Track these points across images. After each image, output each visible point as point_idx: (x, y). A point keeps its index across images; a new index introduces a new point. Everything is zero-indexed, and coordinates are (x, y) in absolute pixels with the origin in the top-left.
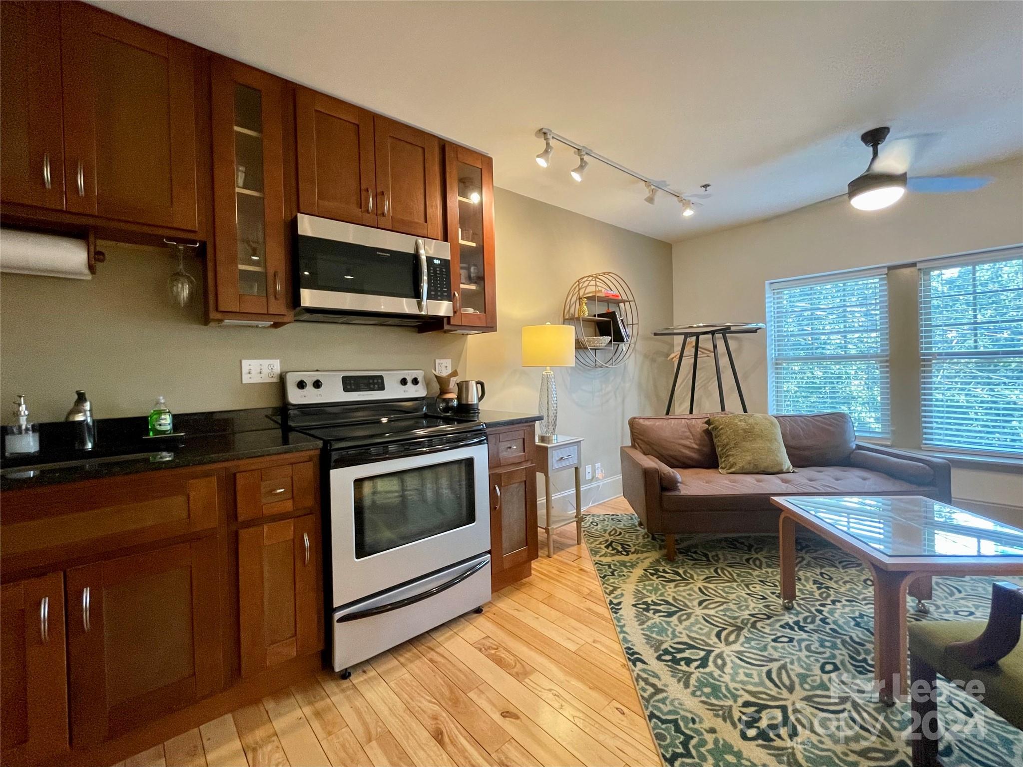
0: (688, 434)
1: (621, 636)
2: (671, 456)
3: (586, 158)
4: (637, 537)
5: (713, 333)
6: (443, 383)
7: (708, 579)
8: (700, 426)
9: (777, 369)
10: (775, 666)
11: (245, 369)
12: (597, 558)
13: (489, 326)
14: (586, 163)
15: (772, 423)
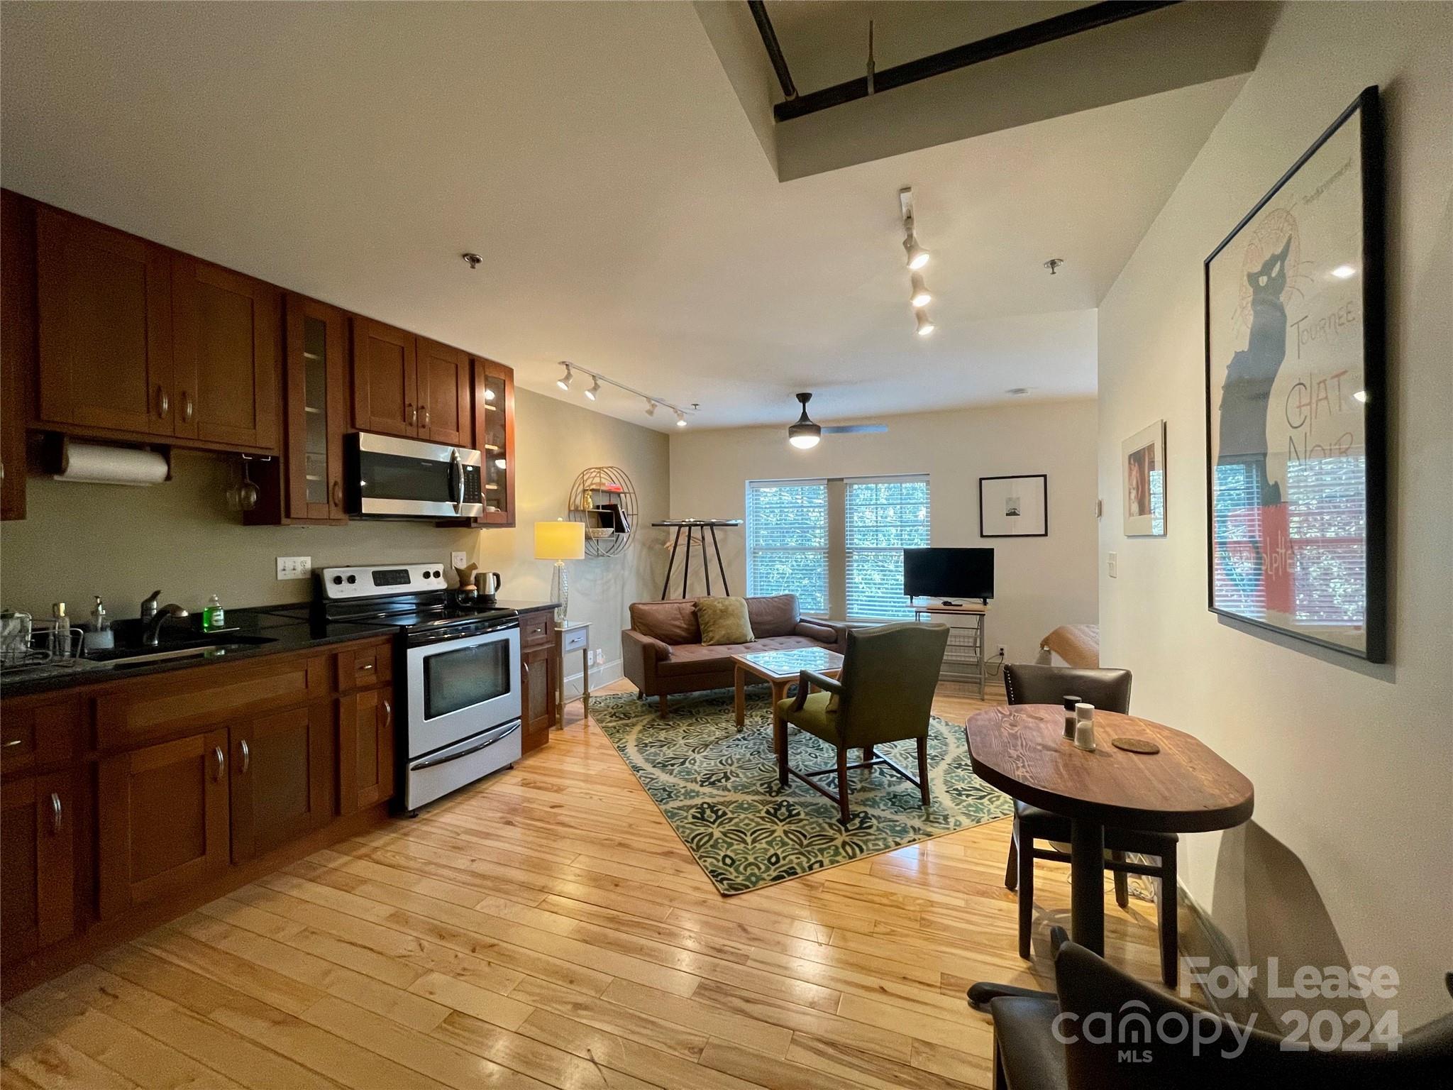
0: (679, 616)
1: (628, 762)
2: (667, 635)
3: (600, 382)
4: (636, 708)
5: (702, 526)
6: (463, 576)
7: (690, 725)
8: (688, 608)
9: (754, 557)
11: (280, 567)
13: (511, 524)
14: (599, 387)
15: (742, 605)
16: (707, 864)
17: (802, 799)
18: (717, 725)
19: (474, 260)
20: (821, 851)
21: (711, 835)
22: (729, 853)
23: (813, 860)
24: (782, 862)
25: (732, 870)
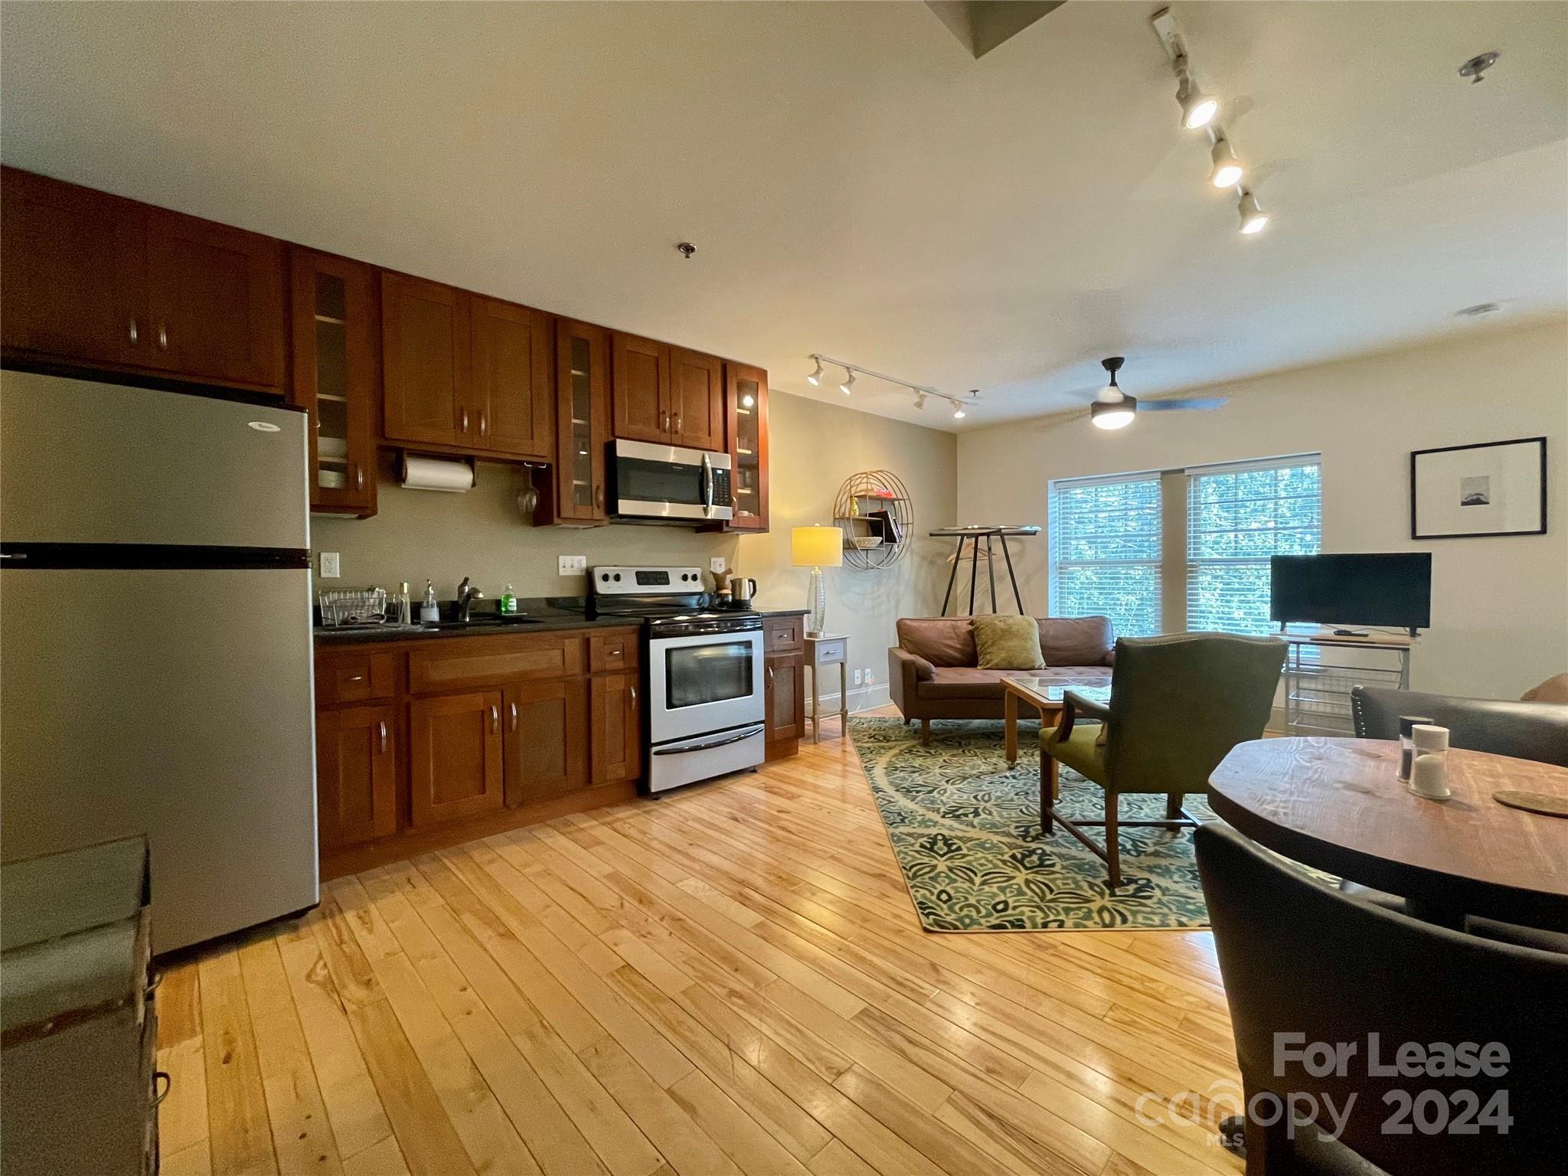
0: (953, 635)
1: (870, 782)
2: (936, 656)
3: (854, 374)
4: (899, 732)
5: (988, 535)
6: (719, 580)
7: (954, 756)
8: (965, 627)
9: (1061, 573)
10: (981, 794)
11: (561, 564)
12: (859, 744)
13: (763, 528)
14: (854, 379)
15: (1030, 624)
16: (918, 895)
17: (1064, 851)
18: (986, 759)
19: (689, 249)
20: (1067, 910)
21: (935, 867)
22: (948, 889)
23: (1052, 917)
24: (1010, 911)
25: (945, 906)
